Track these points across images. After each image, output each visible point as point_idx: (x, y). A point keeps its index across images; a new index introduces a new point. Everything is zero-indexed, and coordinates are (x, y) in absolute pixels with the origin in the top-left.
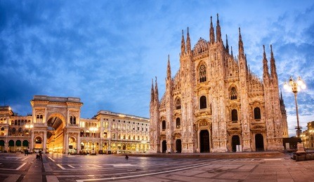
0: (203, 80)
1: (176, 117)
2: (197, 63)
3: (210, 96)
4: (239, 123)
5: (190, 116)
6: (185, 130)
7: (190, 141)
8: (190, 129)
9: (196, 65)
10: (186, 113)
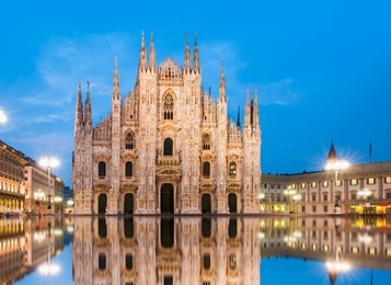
0: (169, 116)
1: (127, 160)
2: (163, 90)
3: (178, 139)
4: (212, 178)
5: (152, 163)
6: (143, 182)
7: (151, 197)
8: (152, 181)
9: (162, 92)
10: (147, 158)
